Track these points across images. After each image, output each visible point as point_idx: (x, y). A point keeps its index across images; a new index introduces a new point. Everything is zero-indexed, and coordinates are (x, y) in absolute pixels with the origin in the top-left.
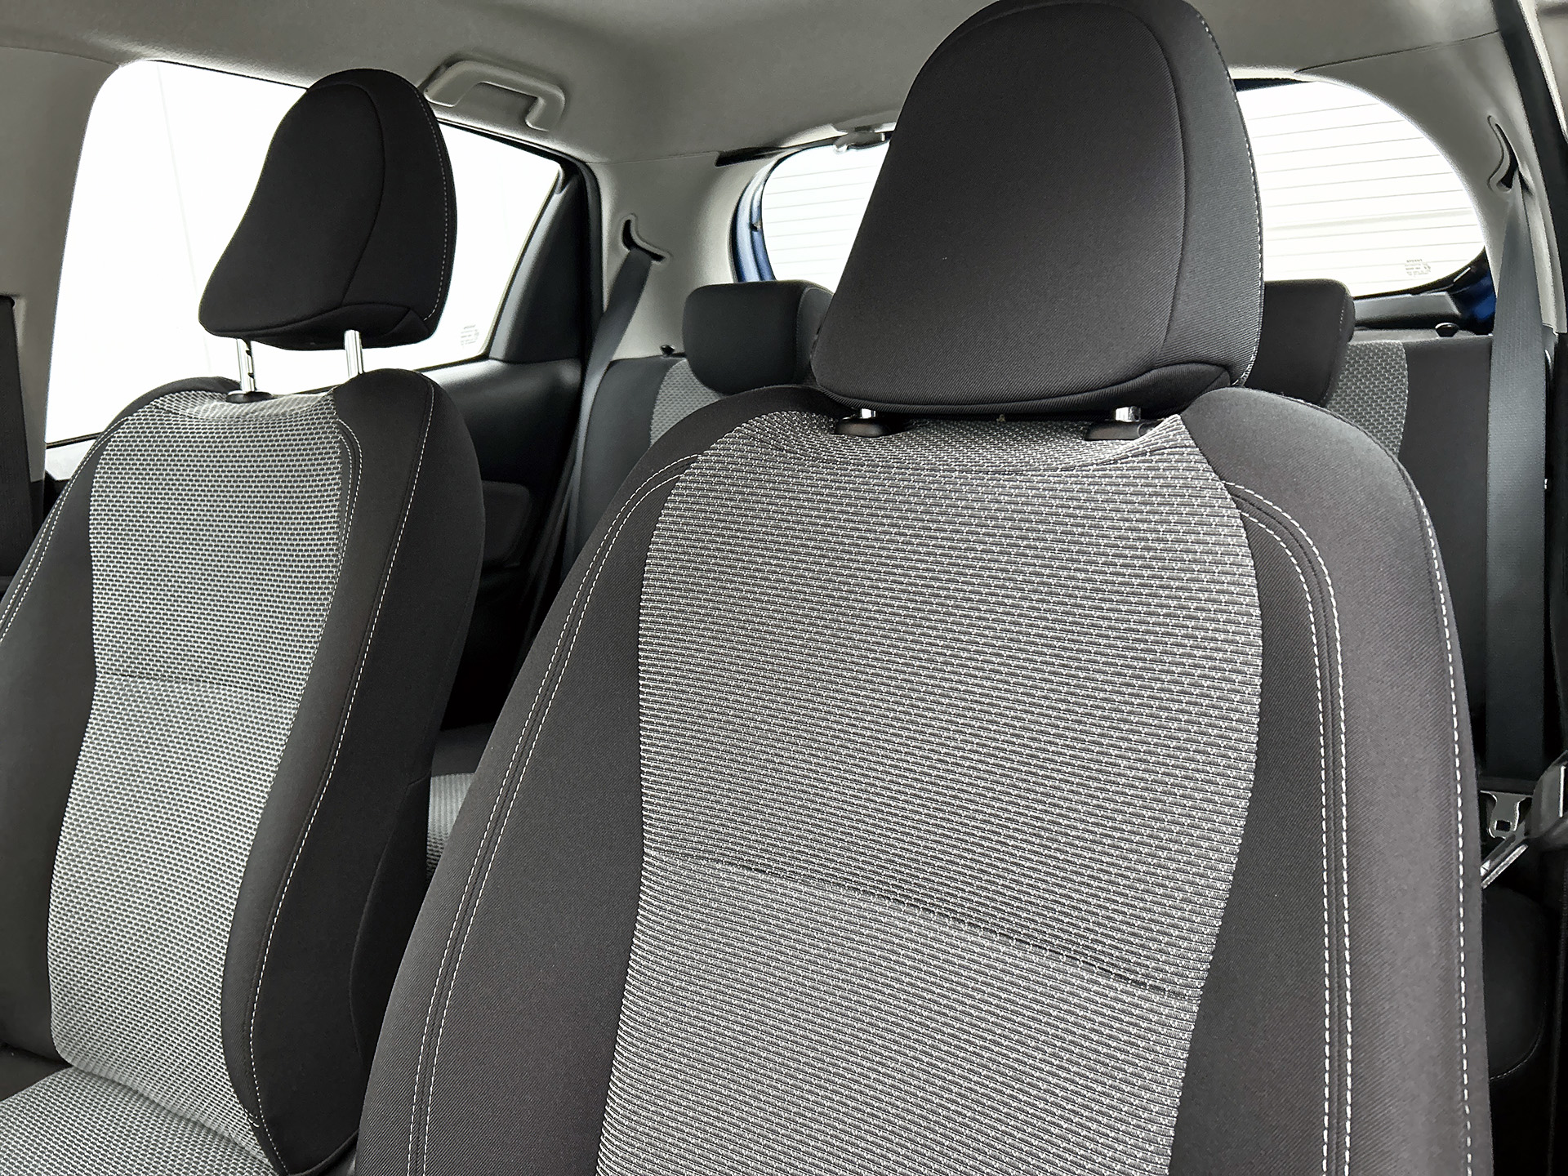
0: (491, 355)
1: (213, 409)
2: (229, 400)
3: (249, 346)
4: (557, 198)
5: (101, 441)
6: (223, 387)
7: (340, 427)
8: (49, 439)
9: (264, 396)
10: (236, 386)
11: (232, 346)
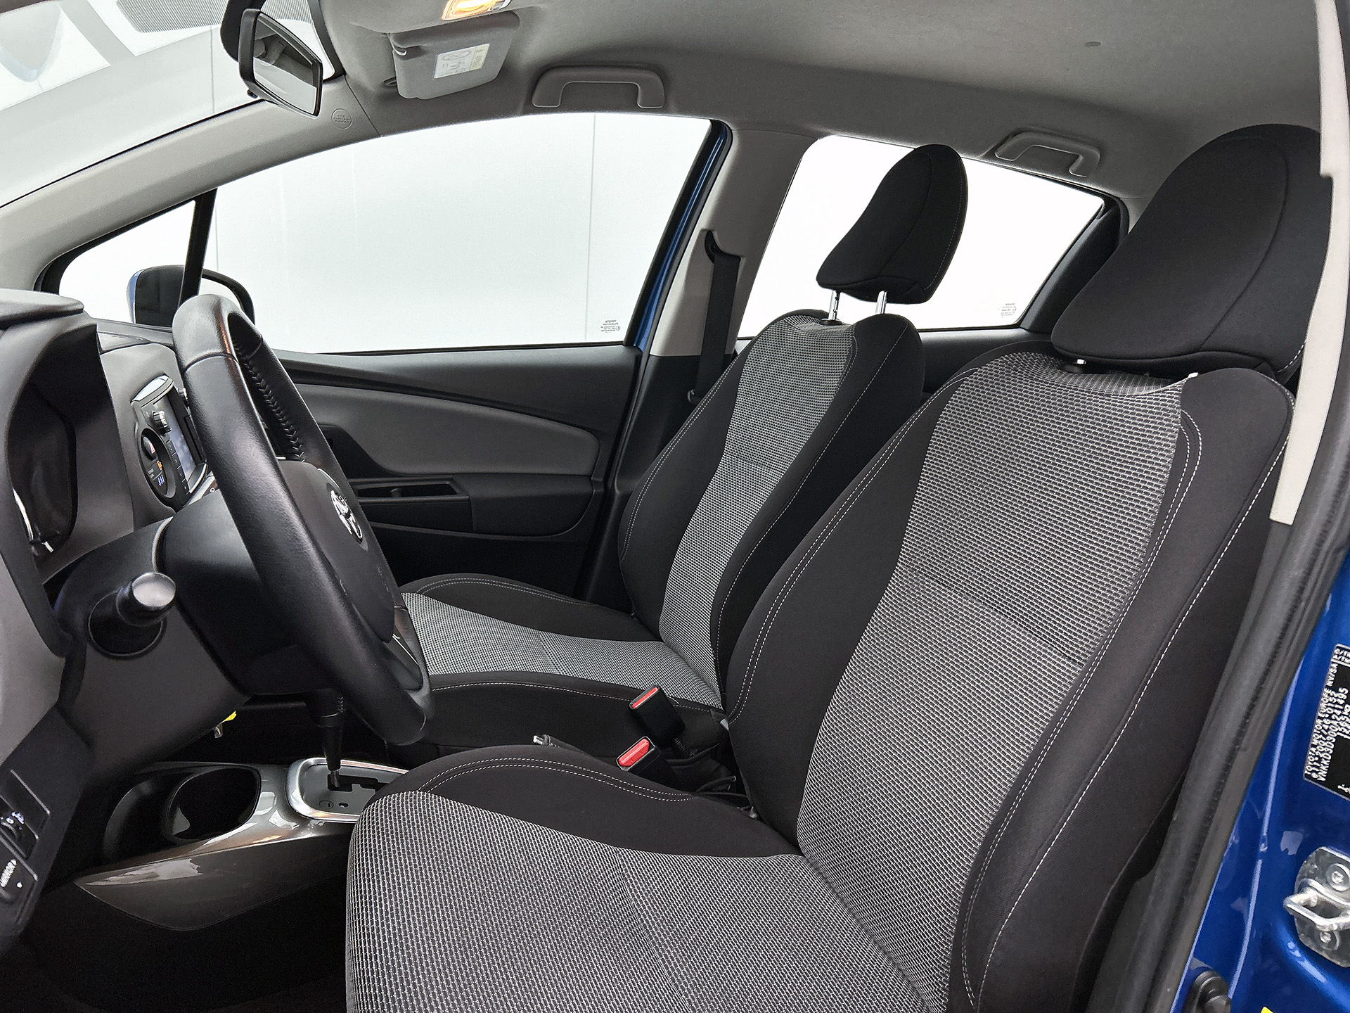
0: (1021, 326)
1: (812, 326)
2: (822, 323)
3: (838, 295)
4: (1097, 222)
5: (754, 340)
6: (819, 316)
7: (853, 340)
8: (739, 336)
9: (839, 323)
10: (826, 315)
11: (830, 293)
